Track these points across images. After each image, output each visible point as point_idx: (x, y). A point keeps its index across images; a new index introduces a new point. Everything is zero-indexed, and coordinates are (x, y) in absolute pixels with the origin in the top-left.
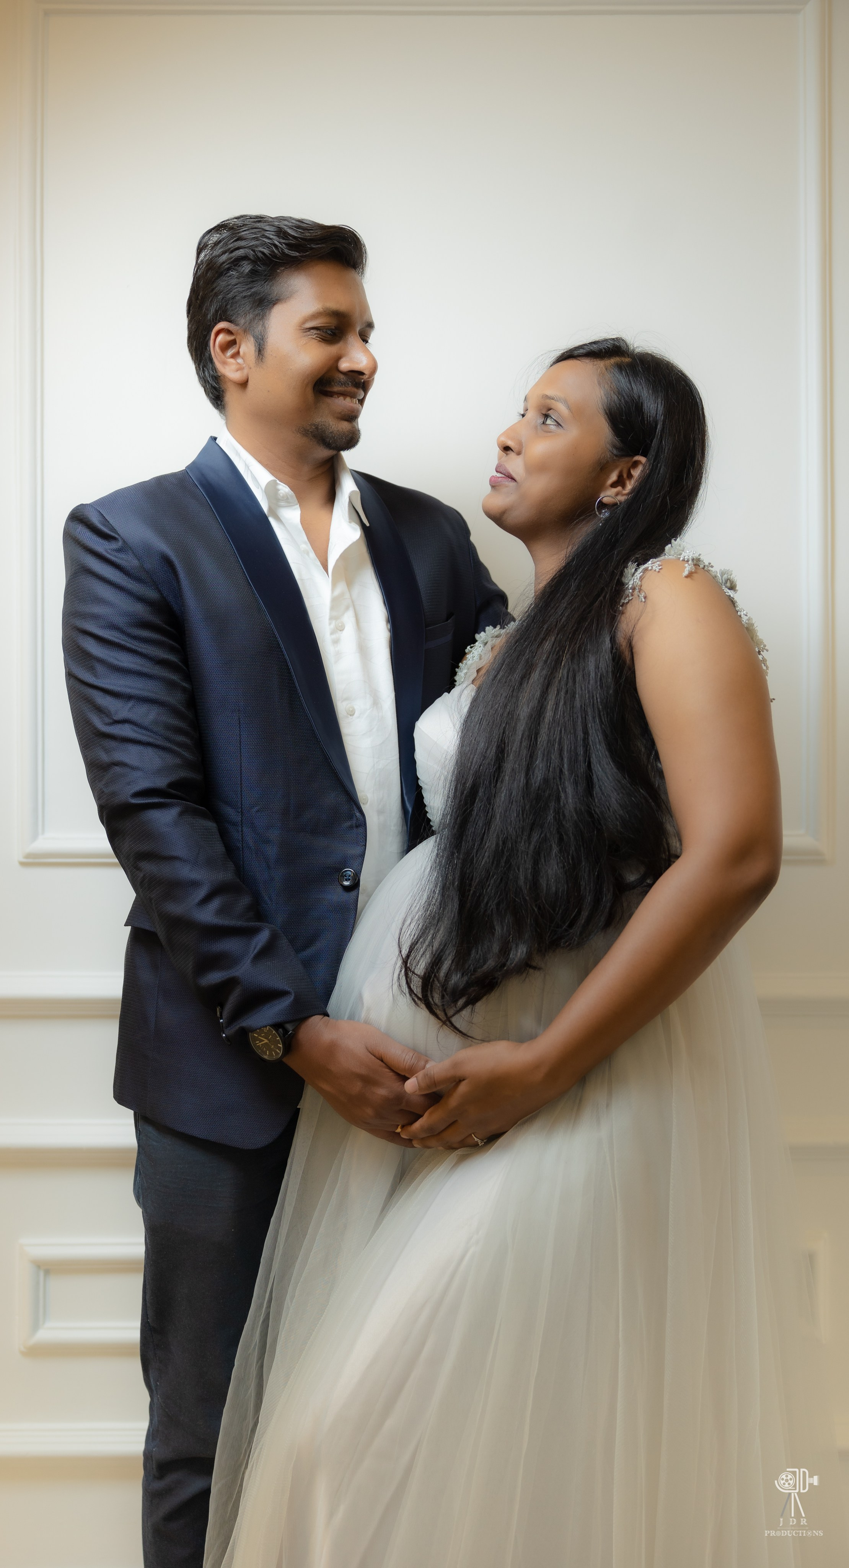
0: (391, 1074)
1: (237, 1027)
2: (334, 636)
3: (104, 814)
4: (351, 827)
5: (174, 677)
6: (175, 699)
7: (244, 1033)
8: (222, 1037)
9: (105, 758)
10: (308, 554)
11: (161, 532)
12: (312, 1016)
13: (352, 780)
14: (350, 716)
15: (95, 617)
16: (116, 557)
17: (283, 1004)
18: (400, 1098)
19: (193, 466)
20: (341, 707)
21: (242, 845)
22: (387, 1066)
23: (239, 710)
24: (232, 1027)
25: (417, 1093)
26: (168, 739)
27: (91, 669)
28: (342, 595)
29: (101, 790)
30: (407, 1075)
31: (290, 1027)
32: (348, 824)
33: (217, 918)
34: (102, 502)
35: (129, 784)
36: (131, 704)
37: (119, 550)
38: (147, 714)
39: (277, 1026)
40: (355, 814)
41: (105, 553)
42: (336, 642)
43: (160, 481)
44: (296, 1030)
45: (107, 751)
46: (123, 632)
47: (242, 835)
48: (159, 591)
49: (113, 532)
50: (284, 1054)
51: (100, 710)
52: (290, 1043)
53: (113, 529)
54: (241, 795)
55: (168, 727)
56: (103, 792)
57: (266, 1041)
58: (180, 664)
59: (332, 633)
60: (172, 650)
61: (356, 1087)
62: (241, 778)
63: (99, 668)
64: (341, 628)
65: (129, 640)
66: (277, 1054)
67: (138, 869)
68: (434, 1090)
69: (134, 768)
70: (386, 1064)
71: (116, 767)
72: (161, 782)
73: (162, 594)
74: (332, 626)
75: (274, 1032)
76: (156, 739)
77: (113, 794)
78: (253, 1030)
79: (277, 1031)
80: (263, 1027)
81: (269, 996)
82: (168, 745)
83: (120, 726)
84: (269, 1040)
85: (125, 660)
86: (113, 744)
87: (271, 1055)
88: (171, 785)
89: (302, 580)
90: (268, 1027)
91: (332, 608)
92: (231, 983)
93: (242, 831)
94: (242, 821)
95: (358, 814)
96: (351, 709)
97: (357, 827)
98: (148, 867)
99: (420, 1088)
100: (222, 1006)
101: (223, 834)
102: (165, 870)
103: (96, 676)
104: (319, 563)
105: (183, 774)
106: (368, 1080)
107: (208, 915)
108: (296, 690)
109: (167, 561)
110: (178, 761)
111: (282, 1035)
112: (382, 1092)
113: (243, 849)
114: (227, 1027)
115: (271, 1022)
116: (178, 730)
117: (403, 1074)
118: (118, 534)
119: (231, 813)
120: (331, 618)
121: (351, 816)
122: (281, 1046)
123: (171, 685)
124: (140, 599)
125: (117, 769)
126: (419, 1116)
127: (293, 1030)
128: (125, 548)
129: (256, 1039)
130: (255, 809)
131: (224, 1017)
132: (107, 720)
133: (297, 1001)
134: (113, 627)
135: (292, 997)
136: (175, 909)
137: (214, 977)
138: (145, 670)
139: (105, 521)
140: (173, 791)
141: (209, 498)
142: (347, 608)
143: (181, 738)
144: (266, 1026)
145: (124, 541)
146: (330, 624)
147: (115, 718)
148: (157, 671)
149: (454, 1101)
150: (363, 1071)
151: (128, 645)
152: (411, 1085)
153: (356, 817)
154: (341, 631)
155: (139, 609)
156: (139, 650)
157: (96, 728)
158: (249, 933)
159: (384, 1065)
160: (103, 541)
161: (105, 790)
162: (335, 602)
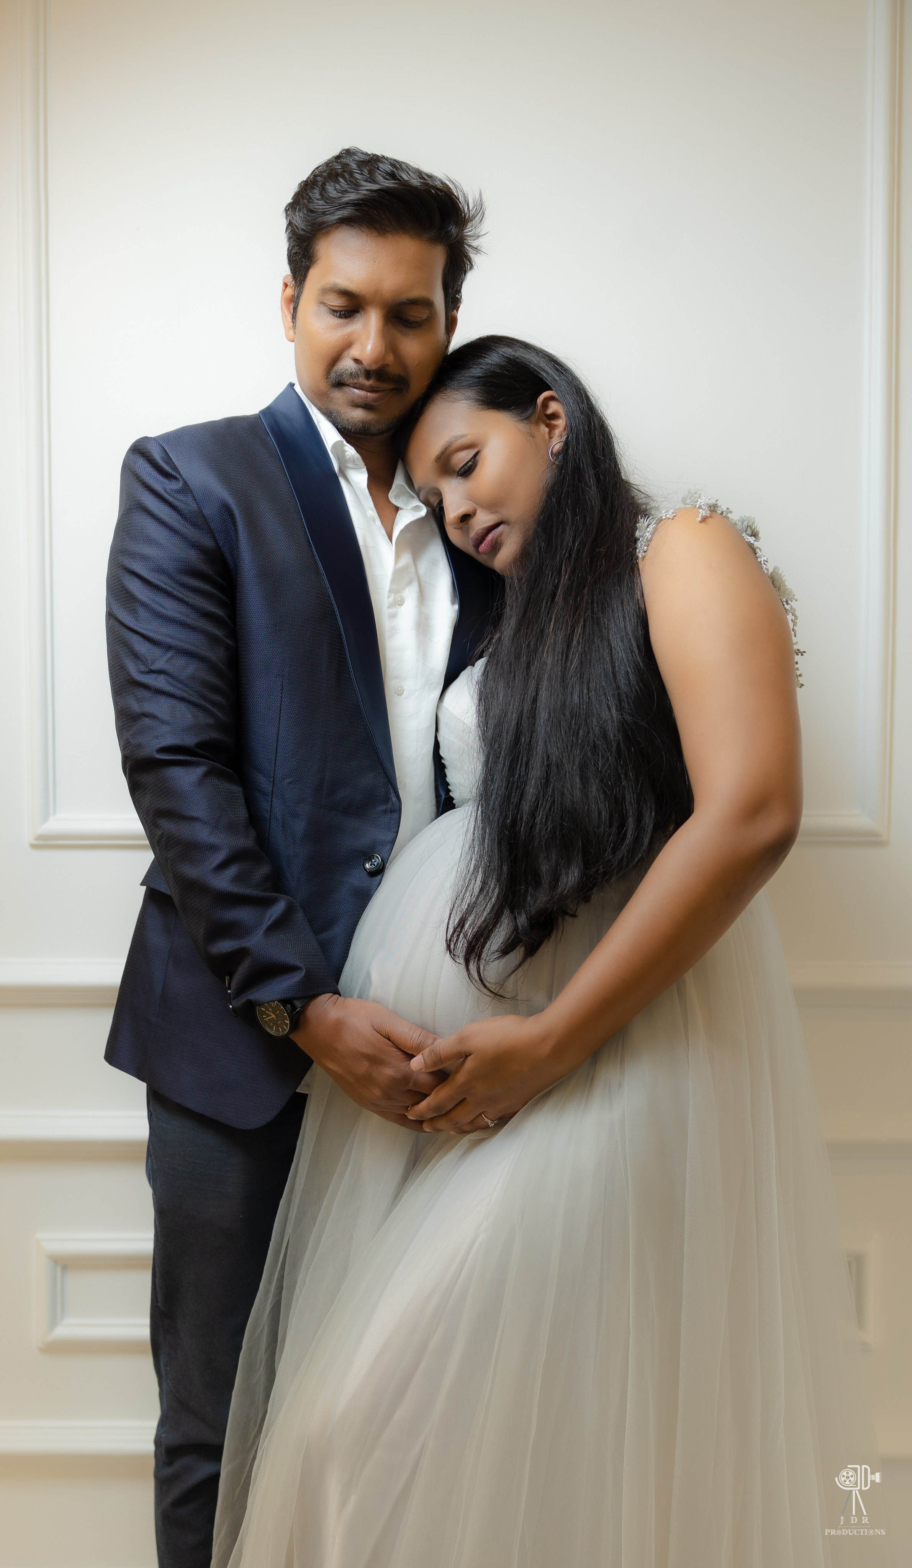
0: (399, 1053)
1: (244, 1000)
2: (391, 610)
3: (128, 765)
4: (385, 812)
5: (218, 632)
6: (216, 655)
7: (251, 1006)
8: (229, 1007)
9: (136, 707)
10: (374, 521)
11: (225, 478)
12: (322, 994)
13: (393, 762)
14: (397, 696)
15: (144, 558)
16: (175, 498)
17: (295, 978)
18: (406, 1078)
19: (268, 412)
20: (391, 684)
21: (270, 817)
22: (395, 1044)
23: (283, 675)
24: (239, 999)
25: (423, 1070)
26: (203, 696)
27: (134, 612)
28: (405, 568)
29: (127, 740)
30: (414, 1054)
31: (298, 1004)
32: (383, 807)
33: (233, 886)
34: (168, 438)
35: (157, 737)
36: (170, 654)
37: (178, 491)
38: (186, 668)
39: (284, 1002)
40: (391, 798)
41: (163, 492)
42: (393, 616)
43: (231, 424)
44: (305, 1007)
45: (139, 700)
46: (171, 577)
47: (271, 806)
48: (215, 540)
49: (174, 471)
50: (291, 1031)
51: (136, 656)
52: (298, 1020)
53: (175, 468)
54: (275, 764)
55: (205, 684)
56: (130, 742)
57: (273, 1016)
58: (227, 619)
59: (389, 607)
60: (220, 603)
61: (363, 1067)
62: (277, 747)
63: (142, 612)
64: (401, 603)
65: (178, 588)
66: (283, 1030)
67: (157, 826)
68: (441, 1067)
69: (163, 722)
70: (393, 1043)
71: (146, 719)
72: (190, 741)
73: (217, 543)
74: (391, 599)
75: (282, 1007)
76: (191, 695)
77: (139, 746)
78: (262, 1004)
79: (285, 1006)
80: (271, 1001)
81: (280, 970)
82: (202, 702)
83: (154, 676)
84: (276, 1015)
85: (170, 608)
86: (146, 694)
87: (277, 1030)
88: (200, 745)
89: (366, 547)
90: (276, 1002)
91: (393, 581)
92: (240, 954)
93: (271, 802)
94: (272, 791)
95: (394, 799)
96: (400, 689)
97: (391, 812)
98: (167, 825)
99: (426, 1066)
100: (231, 976)
101: (250, 803)
102: (184, 830)
103: (137, 620)
104: (384, 532)
105: (214, 735)
106: (375, 1060)
107: (223, 882)
108: (346, 658)
109: (226, 509)
110: (210, 721)
111: (289, 1011)
112: (389, 1072)
113: (270, 820)
114: (234, 999)
115: (279, 997)
116: (215, 689)
117: (410, 1052)
118: (180, 475)
119: (263, 782)
120: (390, 591)
121: (387, 800)
122: (288, 1022)
123: (213, 639)
124: (194, 545)
125: (147, 721)
126: (425, 1096)
127: (302, 1007)
128: (186, 489)
129: (262, 1013)
130: (288, 781)
131: (232, 988)
132: (143, 668)
133: (307, 977)
134: (161, 571)
135: (304, 973)
136: (190, 871)
137: (225, 946)
138: (189, 621)
139: (168, 460)
140: (203, 752)
141: (279, 449)
142: (410, 582)
143: (217, 698)
144: (274, 1001)
145: (185, 482)
146: (389, 597)
147: (151, 668)
148: (202, 623)
149: (461, 1078)
150: (368, 1050)
151: (175, 593)
152: (416, 1063)
153: (392, 801)
154: (399, 605)
155: (192, 556)
156: (186, 599)
157: (130, 675)
158: (265, 903)
159: (391, 1044)
160: (163, 479)
161: (131, 741)
162: (398, 574)
